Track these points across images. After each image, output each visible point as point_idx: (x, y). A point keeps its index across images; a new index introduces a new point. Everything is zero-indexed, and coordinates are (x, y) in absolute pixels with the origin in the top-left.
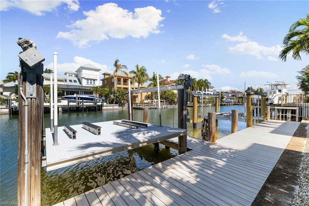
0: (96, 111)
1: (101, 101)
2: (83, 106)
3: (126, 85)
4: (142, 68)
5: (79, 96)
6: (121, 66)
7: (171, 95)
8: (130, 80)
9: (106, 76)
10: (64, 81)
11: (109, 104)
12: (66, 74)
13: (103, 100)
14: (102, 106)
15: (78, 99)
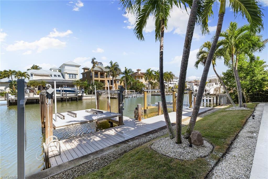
0: (77, 101)
1: (81, 93)
2: (66, 97)
3: (103, 78)
4: (115, 63)
5: (63, 89)
6: (97, 63)
7: (141, 86)
8: (106, 73)
9: (85, 70)
10: (50, 76)
11: (88, 94)
12: (51, 69)
13: (82, 92)
14: (82, 96)
15: (63, 91)
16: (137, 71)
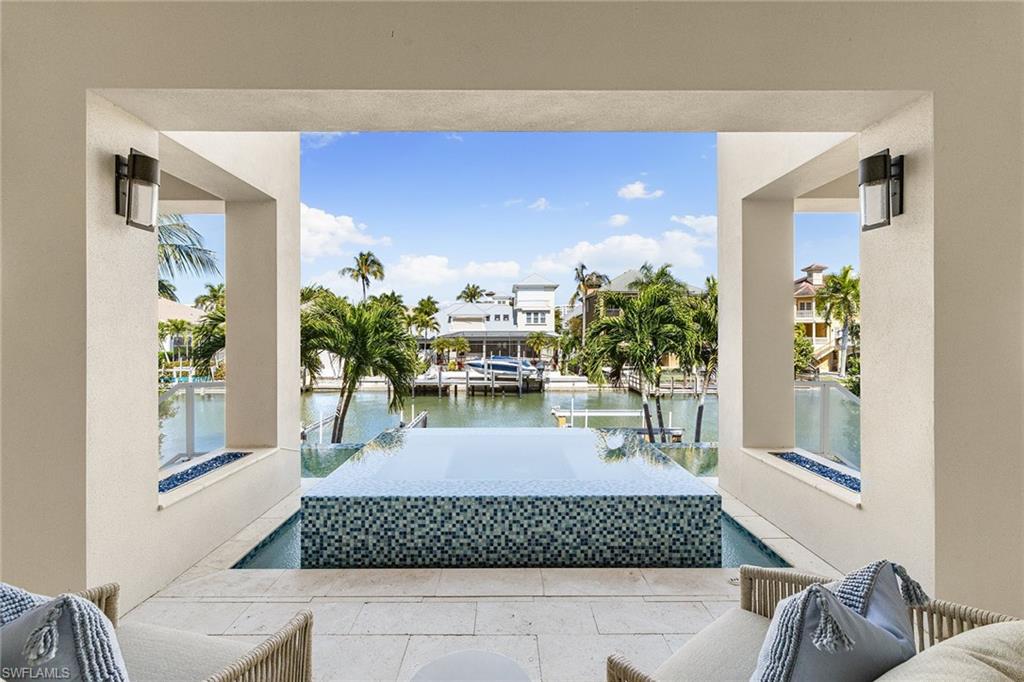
10: (485, 320)
11: (569, 374)
16: (805, 274)
